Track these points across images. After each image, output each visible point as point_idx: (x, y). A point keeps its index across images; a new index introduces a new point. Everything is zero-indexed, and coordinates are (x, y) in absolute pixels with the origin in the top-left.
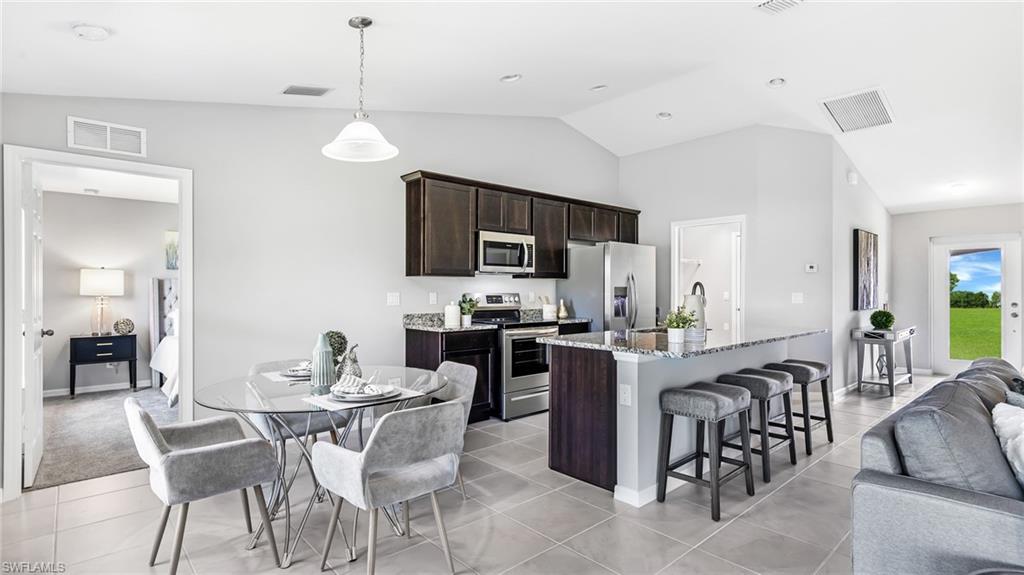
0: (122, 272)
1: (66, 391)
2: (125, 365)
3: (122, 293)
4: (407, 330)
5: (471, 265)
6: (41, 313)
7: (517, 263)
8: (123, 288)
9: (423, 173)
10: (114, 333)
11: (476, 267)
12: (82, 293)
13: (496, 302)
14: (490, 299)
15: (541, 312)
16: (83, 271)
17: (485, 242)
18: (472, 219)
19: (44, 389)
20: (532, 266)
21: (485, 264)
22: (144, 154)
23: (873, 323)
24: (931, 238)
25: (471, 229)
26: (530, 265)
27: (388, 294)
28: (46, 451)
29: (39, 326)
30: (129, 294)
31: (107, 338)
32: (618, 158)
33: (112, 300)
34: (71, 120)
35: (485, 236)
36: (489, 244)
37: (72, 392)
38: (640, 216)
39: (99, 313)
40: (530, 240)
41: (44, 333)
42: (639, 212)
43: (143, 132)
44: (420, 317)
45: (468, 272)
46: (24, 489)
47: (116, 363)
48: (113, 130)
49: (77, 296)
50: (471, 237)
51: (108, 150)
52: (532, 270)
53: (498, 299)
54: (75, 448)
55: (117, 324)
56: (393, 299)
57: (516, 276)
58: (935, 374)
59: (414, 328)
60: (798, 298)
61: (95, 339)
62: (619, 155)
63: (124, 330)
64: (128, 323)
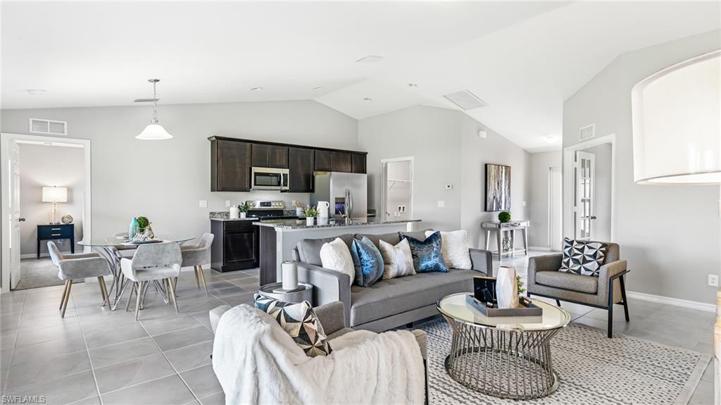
0: (66, 189)
1: (35, 255)
2: (68, 241)
3: (66, 201)
4: (212, 221)
5: (247, 186)
6: (19, 210)
7: (277, 184)
8: (66, 198)
9: (215, 137)
10: (62, 223)
11: (250, 187)
12: (43, 201)
13: (267, 206)
14: (263, 204)
15: (295, 211)
16: (44, 188)
17: (255, 173)
18: (248, 161)
19: (21, 254)
20: (286, 186)
21: (255, 185)
22: (66, 134)
23: (499, 219)
24: (550, 168)
25: (248, 166)
26: (285, 185)
27: (200, 202)
28: (22, 278)
29: (18, 216)
30: (70, 201)
31: (58, 226)
32: (357, 121)
33: (60, 205)
34: (31, 120)
35: (255, 170)
36: (256, 174)
37: (39, 255)
38: (367, 155)
39: (53, 211)
40: (287, 171)
41: (20, 220)
42: (367, 153)
43: (66, 123)
44: (220, 213)
45: (246, 189)
46: (11, 290)
47: (62, 240)
48: (51, 123)
49: (41, 202)
50: (248, 170)
51: (49, 133)
52: (287, 188)
53: (269, 204)
54: (36, 277)
55: (63, 218)
56: (203, 204)
57: (282, 191)
58: (553, 251)
59: (216, 219)
60: (441, 204)
61: (51, 226)
62: (358, 119)
63: (67, 221)
64: (70, 217)
